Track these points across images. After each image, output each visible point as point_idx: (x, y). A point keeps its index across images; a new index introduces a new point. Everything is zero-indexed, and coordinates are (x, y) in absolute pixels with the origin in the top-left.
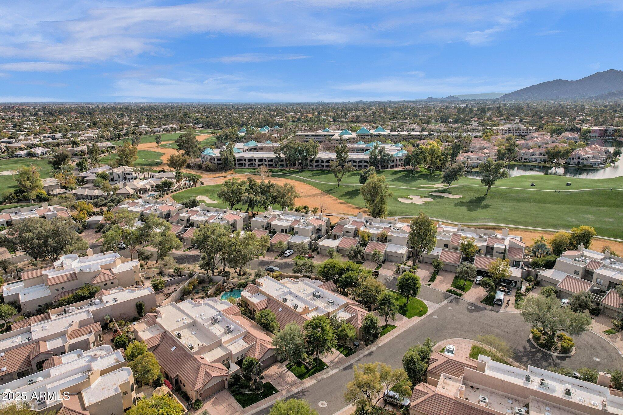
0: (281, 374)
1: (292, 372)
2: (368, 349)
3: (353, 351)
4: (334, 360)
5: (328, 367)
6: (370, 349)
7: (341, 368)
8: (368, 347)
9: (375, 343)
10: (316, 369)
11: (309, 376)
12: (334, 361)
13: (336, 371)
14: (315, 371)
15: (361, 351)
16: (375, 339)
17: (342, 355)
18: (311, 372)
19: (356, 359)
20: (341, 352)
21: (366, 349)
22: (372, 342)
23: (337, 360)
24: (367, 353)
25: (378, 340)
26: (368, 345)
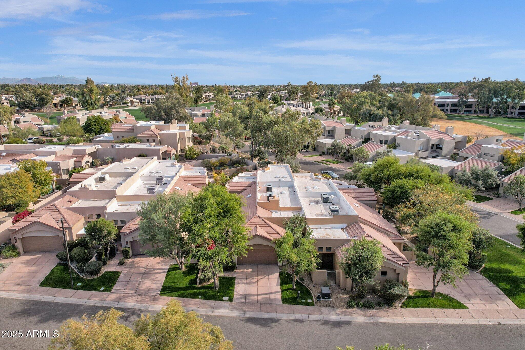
0: (150, 271)
1: (167, 275)
2: (345, 314)
3: (309, 301)
4: (254, 295)
5: (231, 300)
6: (350, 314)
7: (248, 315)
8: (350, 310)
9: (373, 311)
10: (206, 293)
11: (179, 296)
12: (253, 298)
13: (235, 313)
14: (200, 294)
15: (324, 310)
16: (379, 305)
17: (279, 296)
18: (191, 291)
19: (298, 317)
20: (283, 291)
21: (338, 311)
22: (368, 306)
23: (260, 298)
24: (334, 317)
25: (387, 309)
26: (351, 307)
